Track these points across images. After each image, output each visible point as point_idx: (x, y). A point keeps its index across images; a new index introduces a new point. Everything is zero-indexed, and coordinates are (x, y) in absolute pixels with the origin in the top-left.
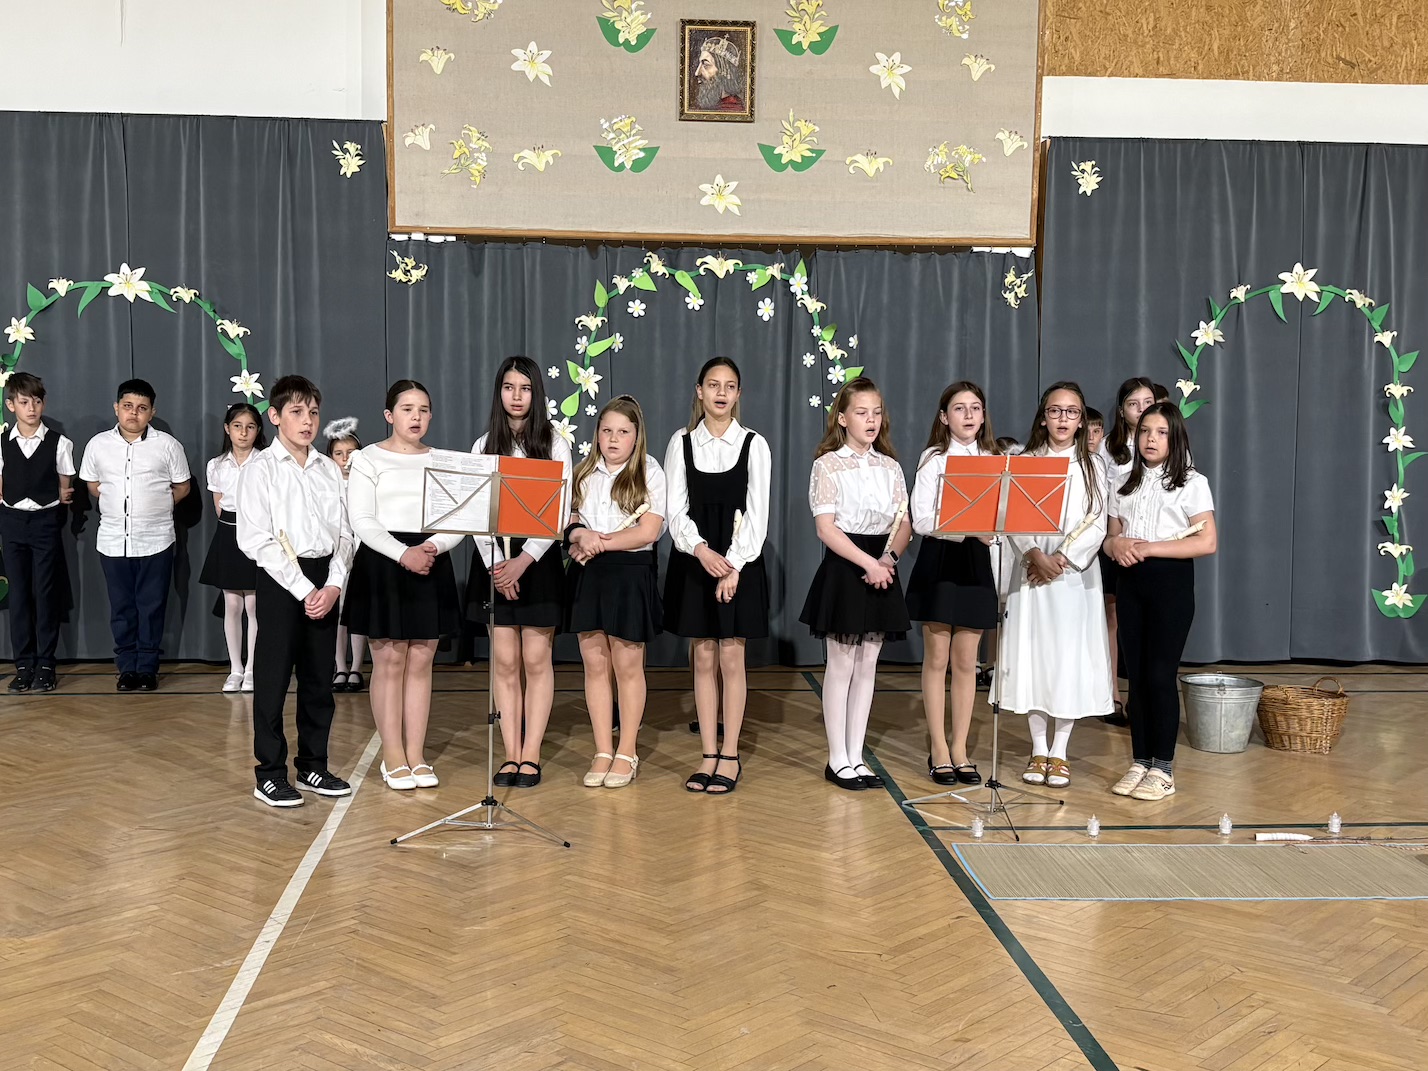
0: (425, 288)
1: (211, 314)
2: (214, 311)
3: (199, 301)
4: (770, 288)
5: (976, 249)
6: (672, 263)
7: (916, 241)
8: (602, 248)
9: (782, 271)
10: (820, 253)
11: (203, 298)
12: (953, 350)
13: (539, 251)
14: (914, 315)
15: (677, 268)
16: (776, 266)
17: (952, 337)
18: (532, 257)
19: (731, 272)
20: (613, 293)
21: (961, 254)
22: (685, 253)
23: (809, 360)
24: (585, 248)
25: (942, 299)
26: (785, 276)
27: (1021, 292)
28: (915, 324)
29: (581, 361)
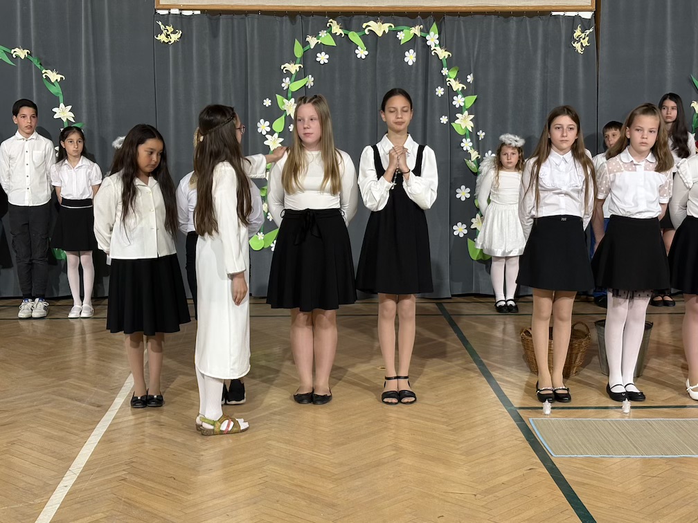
0: (180, 46)
1: (39, 66)
2: (40, 64)
3: (30, 58)
4: (414, 42)
5: (554, 13)
6: (346, 27)
7: (513, 8)
8: (299, 17)
9: (421, 31)
10: (447, 18)
11: (33, 55)
12: (538, 83)
13: (256, 21)
14: (512, 59)
15: (350, 30)
16: (417, 27)
17: (538, 74)
18: (251, 24)
19: (387, 32)
20: (307, 48)
21: (544, 17)
22: (355, 20)
23: (440, 91)
24: (287, 18)
25: (531, 48)
26: (423, 34)
27: (585, 43)
28: (512, 65)
29: (285, 94)
